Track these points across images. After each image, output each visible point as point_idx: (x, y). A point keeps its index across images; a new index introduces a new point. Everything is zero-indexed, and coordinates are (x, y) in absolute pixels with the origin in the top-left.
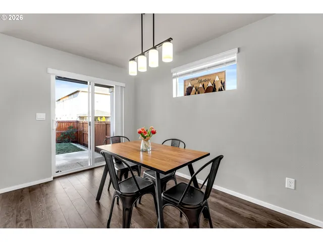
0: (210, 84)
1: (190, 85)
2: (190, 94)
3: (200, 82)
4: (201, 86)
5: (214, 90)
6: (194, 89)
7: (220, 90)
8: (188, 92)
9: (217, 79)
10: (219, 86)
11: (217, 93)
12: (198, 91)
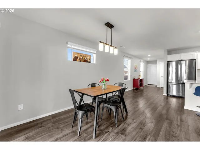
0: (86, 59)
1: (76, 56)
2: (76, 61)
3: (82, 56)
4: (82, 58)
5: (87, 62)
6: (78, 58)
7: (89, 62)
8: (75, 59)
9: (88, 57)
10: (88, 60)
11: (88, 63)
12: (80, 60)
